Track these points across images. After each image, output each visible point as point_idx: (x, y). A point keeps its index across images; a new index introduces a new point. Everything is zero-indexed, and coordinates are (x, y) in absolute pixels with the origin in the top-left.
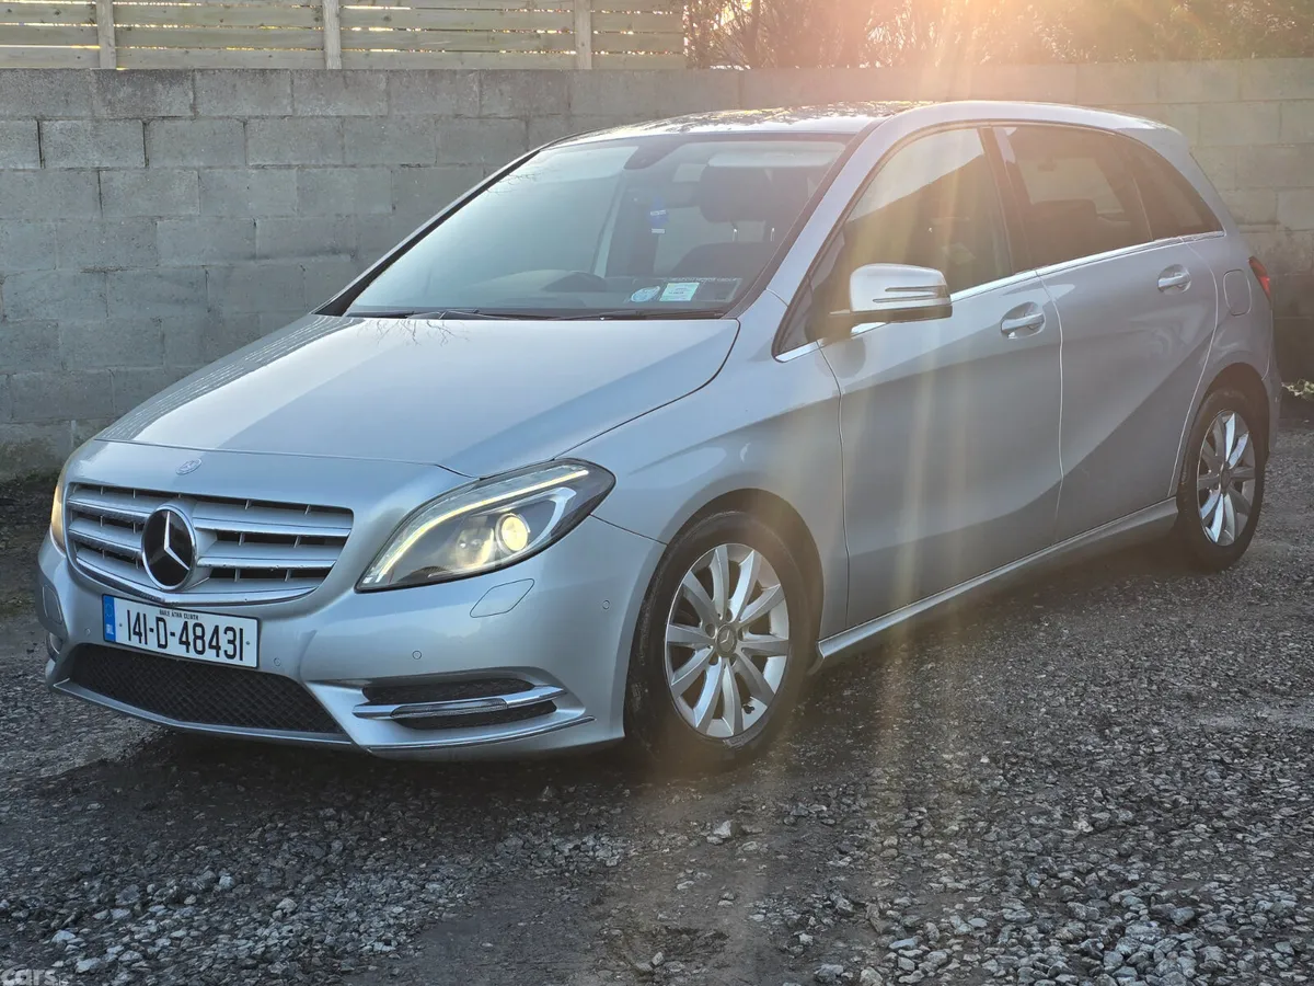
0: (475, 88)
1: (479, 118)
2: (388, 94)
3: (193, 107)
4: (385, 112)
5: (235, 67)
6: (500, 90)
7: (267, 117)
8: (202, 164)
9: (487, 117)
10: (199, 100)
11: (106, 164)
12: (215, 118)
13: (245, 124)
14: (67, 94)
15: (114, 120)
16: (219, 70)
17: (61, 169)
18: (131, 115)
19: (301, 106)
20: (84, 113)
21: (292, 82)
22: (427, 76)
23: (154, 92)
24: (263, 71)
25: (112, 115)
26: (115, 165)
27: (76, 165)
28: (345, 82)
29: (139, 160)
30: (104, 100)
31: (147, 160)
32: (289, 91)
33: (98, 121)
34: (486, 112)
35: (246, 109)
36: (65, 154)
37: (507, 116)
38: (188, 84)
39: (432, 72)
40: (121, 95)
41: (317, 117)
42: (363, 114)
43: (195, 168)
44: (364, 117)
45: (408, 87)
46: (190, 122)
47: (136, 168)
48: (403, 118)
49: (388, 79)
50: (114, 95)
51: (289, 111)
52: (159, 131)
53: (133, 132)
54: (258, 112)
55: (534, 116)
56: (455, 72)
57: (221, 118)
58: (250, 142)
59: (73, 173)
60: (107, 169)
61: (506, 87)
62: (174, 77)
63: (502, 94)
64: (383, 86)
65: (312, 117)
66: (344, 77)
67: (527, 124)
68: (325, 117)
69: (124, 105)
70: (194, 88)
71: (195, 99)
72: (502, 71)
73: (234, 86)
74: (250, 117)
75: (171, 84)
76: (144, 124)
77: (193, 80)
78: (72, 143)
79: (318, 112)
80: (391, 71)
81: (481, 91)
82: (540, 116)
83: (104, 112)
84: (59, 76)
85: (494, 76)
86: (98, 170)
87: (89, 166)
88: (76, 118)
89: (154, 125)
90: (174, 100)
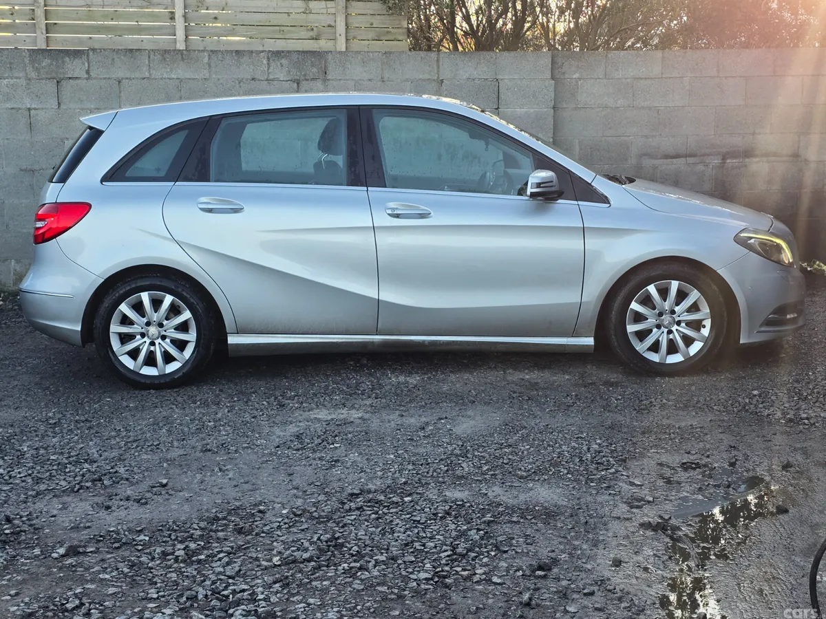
0: (265, 62)
1: (267, 80)
2: (210, 66)
3: (88, 72)
4: (207, 76)
5: (114, 48)
6: (281, 64)
7: (133, 79)
8: (93, 106)
9: (272, 80)
10: (91, 68)
11: (33, 106)
12: (101, 79)
13: (119, 82)
14: (11, 63)
15: (40, 79)
16: (104, 49)
17: (7, 109)
18: (49, 76)
19: (154, 72)
20: (21, 75)
21: (149, 57)
22: (234, 54)
23: (63, 62)
24: (131, 50)
25: (38, 76)
26: (40, 106)
27: (15, 106)
28: (182, 57)
29: (55, 104)
30: (33, 67)
31: (59, 104)
32: (147, 62)
33: (29, 80)
34: (271, 77)
35: (121, 74)
36: (9, 99)
37: (285, 79)
38: (85, 57)
39: (237, 52)
40: (44, 64)
41: (165, 78)
42: (193, 77)
43: (88, 109)
44: (195, 79)
45: (222, 61)
46: (85, 81)
47: (52, 108)
48: (219, 80)
49: (209, 55)
50: (39, 64)
51: (147, 75)
52: (67, 86)
53: (51, 87)
54: (128, 75)
55: (303, 80)
56: (252, 52)
57: (105, 78)
58: (122, 94)
59: (13, 111)
60: (35, 109)
61: (284, 61)
62: (76, 54)
63: (282, 66)
64: (206, 60)
65: (161, 79)
66: (182, 55)
67: (298, 84)
68: (170, 79)
69: (46, 70)
70: (88, 60)
71: (89, 67)
72: (283, 52)
73: (113, 59)
74: (122, 79)
75: (75, 58)
76: (58, 82)
77: (88, 56)
78: (14, 93)
79: (165, 76)
80: (212, 51)
81: (268, 64)
82: (307, 80)
83: (33, 75)
84: (6, 52)
85: (278, 54)
86: (29, 109)
87: (24, 107)
88: (17, 78)
89: (64, 83)
90: (75, 68)
